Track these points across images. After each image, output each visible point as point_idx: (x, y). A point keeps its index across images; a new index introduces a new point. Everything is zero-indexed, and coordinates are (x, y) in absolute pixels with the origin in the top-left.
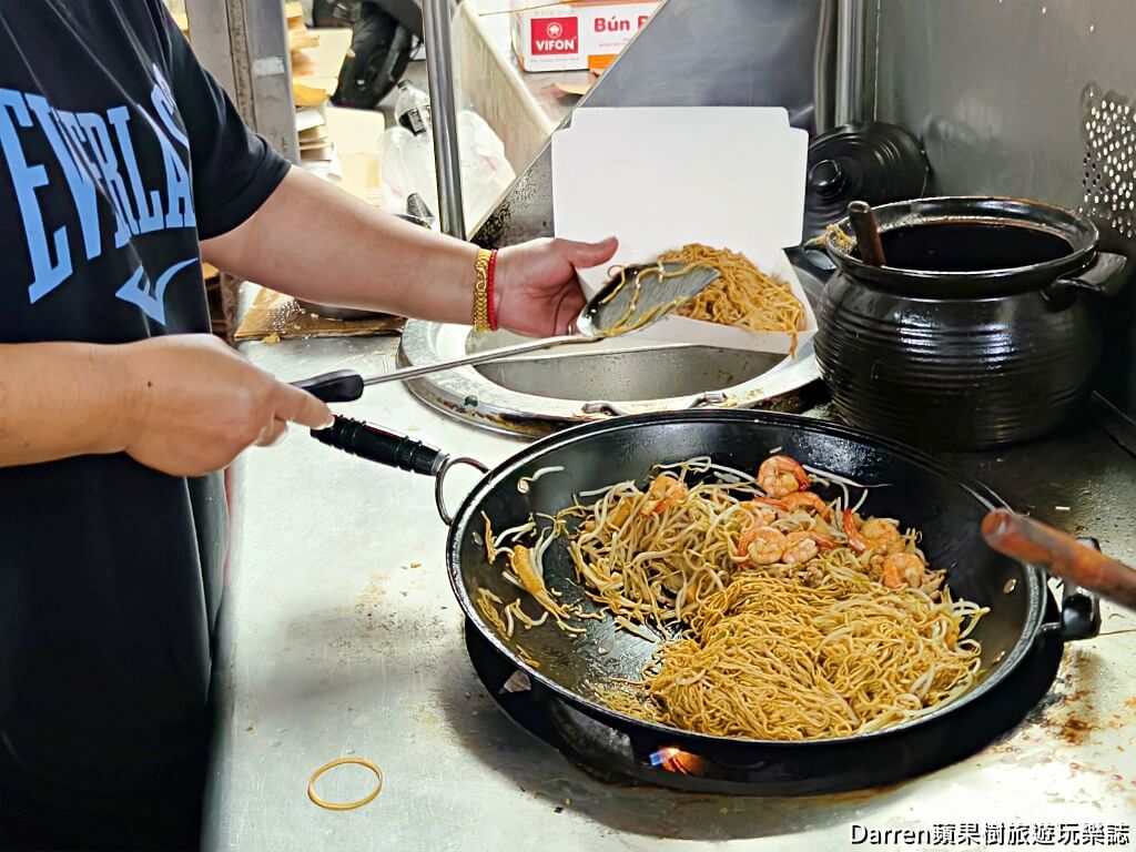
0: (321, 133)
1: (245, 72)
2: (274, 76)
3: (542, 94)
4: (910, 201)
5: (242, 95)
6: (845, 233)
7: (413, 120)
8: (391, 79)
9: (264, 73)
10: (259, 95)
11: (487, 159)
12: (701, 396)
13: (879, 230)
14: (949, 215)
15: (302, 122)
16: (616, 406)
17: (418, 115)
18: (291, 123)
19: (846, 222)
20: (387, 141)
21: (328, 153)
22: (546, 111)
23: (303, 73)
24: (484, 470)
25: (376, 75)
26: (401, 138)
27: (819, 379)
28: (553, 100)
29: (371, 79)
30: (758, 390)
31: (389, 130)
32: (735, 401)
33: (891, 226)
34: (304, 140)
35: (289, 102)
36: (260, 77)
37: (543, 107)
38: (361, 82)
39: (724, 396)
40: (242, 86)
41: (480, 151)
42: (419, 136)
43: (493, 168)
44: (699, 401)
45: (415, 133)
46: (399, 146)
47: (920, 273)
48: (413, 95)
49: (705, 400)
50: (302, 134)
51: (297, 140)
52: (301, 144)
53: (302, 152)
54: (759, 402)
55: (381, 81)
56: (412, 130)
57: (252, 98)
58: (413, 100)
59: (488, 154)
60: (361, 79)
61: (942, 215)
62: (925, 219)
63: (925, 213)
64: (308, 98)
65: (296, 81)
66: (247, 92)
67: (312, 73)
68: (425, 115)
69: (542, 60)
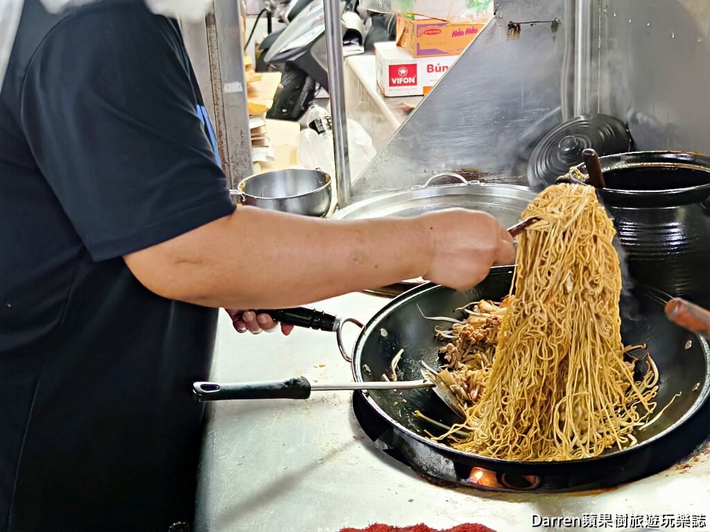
0: (263, 131)
1: (219, 91)
2: (236, 93)
3: (395, 109)
4: (620, 154)
5: (217, 104)
6: (581, 172)
7: (317, 125)
8: (303, 108)
9: (231, 91)
10: (228, 105)
11: (361, 146)
13: (604, 170)
14: (644, 162)
15: (253, 124)
17: (321, 122)
18: (247, 126)
19: (583, 165)
20: (301, 138)
21: (267, 142)
22: (397, 118)
23: (254, 96)
24: (360, 325)
25: (293, 107)
26: (310, 136)
28: (402, 112)
29: (290, 108)
31: (303, 131)
33: (609, 169)
34: (253, 135)
35: (245, 112)
36: (227, 94)
37: (395, 116)
38: (284, 111)
40: (218, 99)
41: (358, 143)
42: (321, 135)
43: (366, 152)
45: (319, 133)
46: (309, 140)
47: (627, 192)
50: (253, 130)
51: (250, 135)
52: (252, 137)
53: (252, 141)
55: (296, 109)
56: (317, 130)
57: (223, 106)
58: (317, 113)
59: (362, 143)
60: (284, 108)
61: (640, 162)
62: (629, 165)
63: (628, 161)
64: (255, 111)
65: (249, 101)
66: (220, 102)
67: (257, 97)
68: (324, 122)
69: (395, 90)
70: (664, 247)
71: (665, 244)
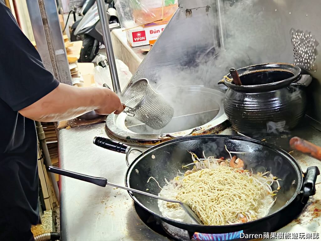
0: (77, 69)
1: (53, 55)
2: (61, 55)
3: (138, 52)
4: (246, 67)
5: (53, 61)
6: (229, 78)
7: (102, 64)
8: (95, 54)
9: (59, 54)
10: (58, 60)
11: (124, 72)
12: (194, 129)
13: (240, 75)
14: (257, 70)
15: (71, 67)
16: (170, 134)
17: (104, 62)
18: (68, 68)
19: (229, 74)
20: (95, 70)
21: (79, 75)
22: (139, 57)
23: (71, 54)
25: (90, 54)
26: (99, 69)
27: (227, 120)
28: (141, 54)
29: (89, 55)
30: (210, 125)
31: (96, 67)
32: (204, 129)
33: (241, 75)
34: (72, 72)
35: (67, 62)
36: (57, 55)
37: (138, 56)
38: (86, 56)
39: (201, 128)
40: (53, 58)
41: (122, 70)
42: (104, 68)
43: (126, 74)
44: (194, 130)
45: (103, 67)
46: (99, 71)
47: (252, 86)
48: (102, 57)
49: (195, 130)
50: (71, 70)
51: (70, 72)
52: (71, 73)
53: (72, 75)
54: (211, 128)
55: (92, 55)
56: (102, 66)
57: (56, 61)
58: (101, 58)
59: (124, 70)
60: (86, 55)
61: (255, 70)
62: (251, 72)
63: (250, 70)
64: (72, 61)
65: (68, 56)
66: (54, 60)
67: (72, 53)
68: (105, 62)
69: (136, 43)
70: (272, 110)
71: (273, 109)
